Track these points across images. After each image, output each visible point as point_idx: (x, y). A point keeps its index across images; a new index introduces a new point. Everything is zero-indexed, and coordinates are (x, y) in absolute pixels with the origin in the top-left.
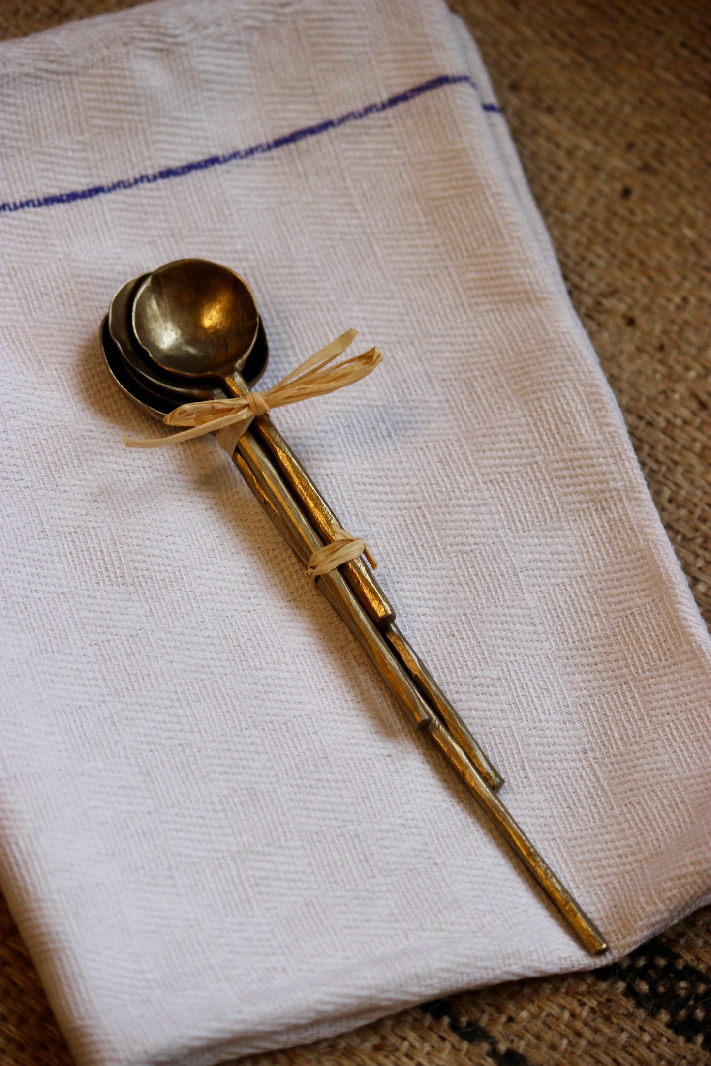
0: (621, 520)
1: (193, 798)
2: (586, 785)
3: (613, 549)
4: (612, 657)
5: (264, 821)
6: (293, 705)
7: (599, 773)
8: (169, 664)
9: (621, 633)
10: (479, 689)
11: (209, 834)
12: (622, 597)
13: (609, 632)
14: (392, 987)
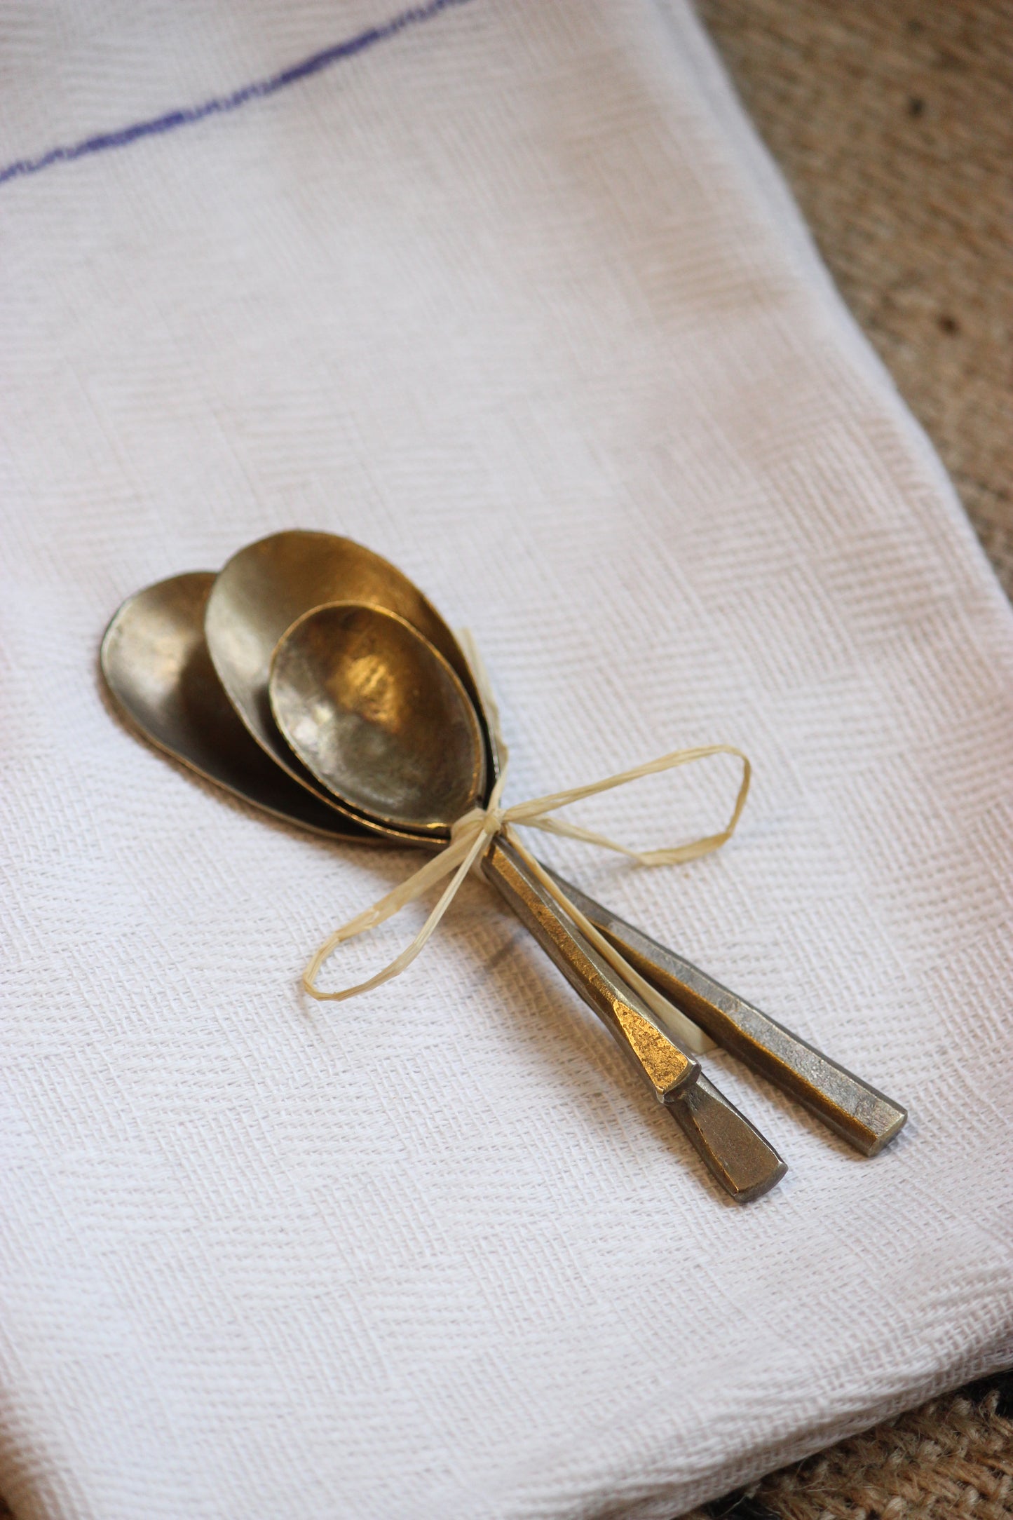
0: (958, 650)
1: (261, 1197)
2: (950, 1105)
3: (951, 703)
4: (972, 884)
5: (390, 1225)
6: (422, 1028)
7: (970, 1082)
8: (197, 973)
9: (982, 842)
10: (742, 965)
11: (296, 1258)
12: (977, 781)
13: (960, 842)
14: (638, 1467)
